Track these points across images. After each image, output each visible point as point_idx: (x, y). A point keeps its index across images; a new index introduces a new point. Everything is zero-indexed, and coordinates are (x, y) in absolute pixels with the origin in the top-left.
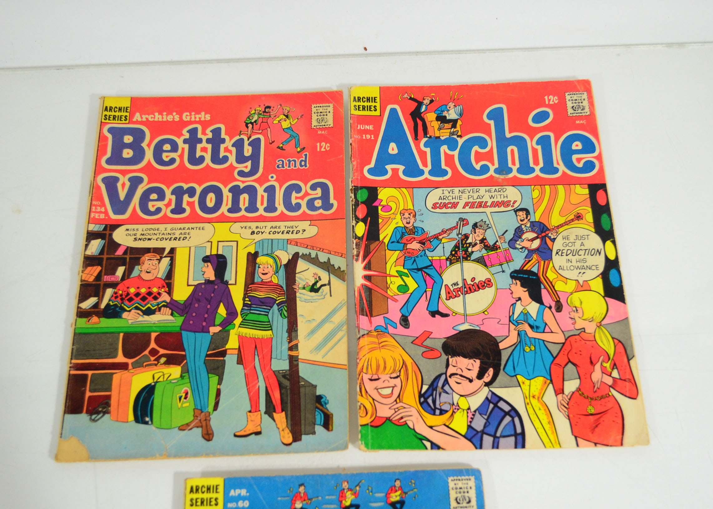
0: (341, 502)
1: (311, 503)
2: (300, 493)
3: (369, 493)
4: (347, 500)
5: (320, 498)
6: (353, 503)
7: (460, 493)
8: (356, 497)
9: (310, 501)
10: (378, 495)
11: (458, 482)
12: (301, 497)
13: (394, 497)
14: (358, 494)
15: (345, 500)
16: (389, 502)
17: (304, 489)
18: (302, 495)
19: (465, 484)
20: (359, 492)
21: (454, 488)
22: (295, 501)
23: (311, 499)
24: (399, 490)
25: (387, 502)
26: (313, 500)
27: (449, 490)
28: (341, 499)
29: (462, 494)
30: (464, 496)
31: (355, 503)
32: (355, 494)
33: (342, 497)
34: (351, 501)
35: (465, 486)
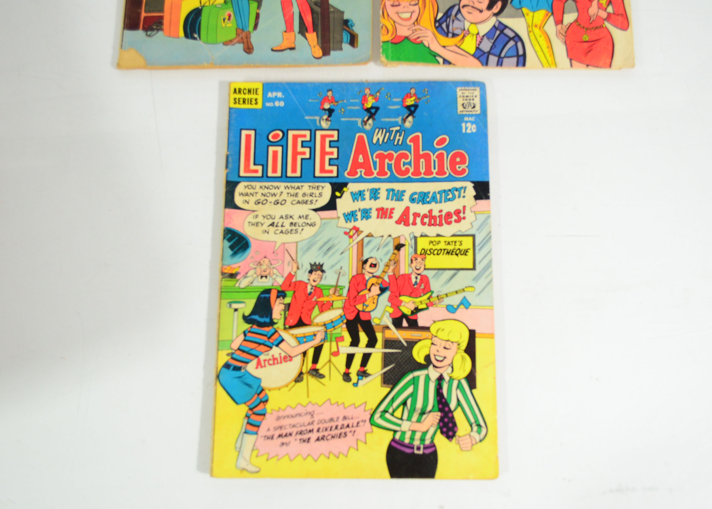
0: (363, 104)
1: (337, 105)
2: (328, 96)
3: (388, 98)
4: (368, 103)
5: (345, 101)
6: (374, 106)
7: (466, 100)
8: (376, 101)
9: (336, 103)
10: (395, 100)
11: (465, 91)
12: (329, 100)
13: (409, 102)
14: (378, 99)
15: (367, 103)
16: (404, 105)
17: (332, 94)
18: (330, 98)
19: (471, 93)
20: (379, 97)
21: (462, 96)
22: (324, 103)
23: (337, 102)
24: (414, 96)
25: (403, 106)
26: (340, 102)
27: (457, 98)
28: (363, 103)
29: (468, 101)
30: (470, 103)
31: (376, 105)
32: (375, 99)
33: (364, 100)
34: (372, 104)
35: (472, 95)
